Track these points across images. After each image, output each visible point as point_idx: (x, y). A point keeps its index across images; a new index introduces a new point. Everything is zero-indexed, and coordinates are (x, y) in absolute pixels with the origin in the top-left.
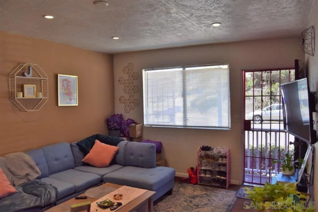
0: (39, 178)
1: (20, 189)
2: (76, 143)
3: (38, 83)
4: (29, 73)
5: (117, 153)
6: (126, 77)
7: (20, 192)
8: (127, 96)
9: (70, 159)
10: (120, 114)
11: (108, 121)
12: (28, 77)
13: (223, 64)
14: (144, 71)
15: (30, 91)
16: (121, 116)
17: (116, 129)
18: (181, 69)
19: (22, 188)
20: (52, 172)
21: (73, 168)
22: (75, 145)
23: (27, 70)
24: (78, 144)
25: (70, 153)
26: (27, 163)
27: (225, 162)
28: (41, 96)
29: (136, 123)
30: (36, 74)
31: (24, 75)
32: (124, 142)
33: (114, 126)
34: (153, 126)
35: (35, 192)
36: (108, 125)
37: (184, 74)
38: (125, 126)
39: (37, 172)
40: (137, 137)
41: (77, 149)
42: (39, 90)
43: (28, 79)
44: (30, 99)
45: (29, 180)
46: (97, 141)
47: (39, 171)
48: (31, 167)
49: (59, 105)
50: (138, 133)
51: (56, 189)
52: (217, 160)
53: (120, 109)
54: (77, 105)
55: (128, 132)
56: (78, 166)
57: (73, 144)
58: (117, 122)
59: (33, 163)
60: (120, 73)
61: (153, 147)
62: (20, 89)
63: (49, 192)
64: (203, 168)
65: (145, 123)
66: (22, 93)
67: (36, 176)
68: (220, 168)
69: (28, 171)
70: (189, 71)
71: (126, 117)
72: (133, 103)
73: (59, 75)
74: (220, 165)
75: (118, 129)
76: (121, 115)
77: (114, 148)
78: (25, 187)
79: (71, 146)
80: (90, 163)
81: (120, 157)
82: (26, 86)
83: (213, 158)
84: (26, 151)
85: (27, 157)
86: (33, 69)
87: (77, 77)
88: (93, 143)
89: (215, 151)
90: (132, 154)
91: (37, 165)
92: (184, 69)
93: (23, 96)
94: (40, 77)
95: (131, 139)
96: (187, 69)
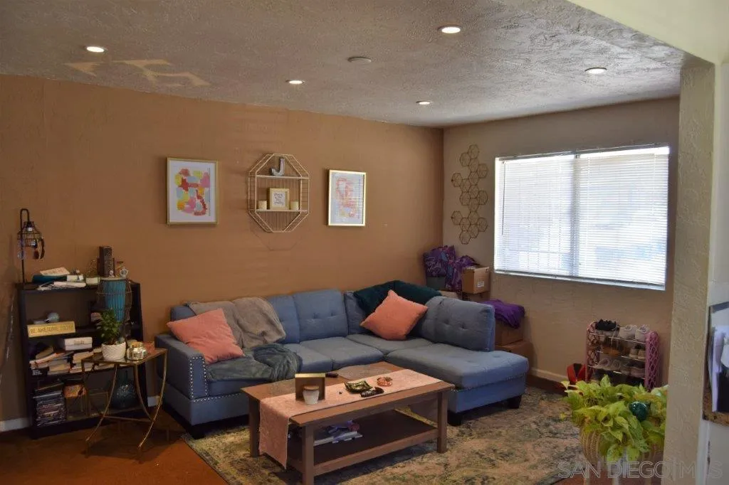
0: (282, 342)
1: (250, 354)
2: (353, 292)
3: (293, 185)
4: (278, 171)
5: (423, 316)
6: (465, 173)
7: (249, 358)
8: (465, 212)
9: (339, 320)
10: (449, 245)
11: (425, 259)
12: (278, 175)
13: (657, 145)
14: (498, 162)
15: (279, 200)
16: (451, 251)
17: (439, 276)
18: (572, 157)
19: (253, 353)
20: (307, 336)
21: (344, 336)
22: (351, 295)
23: (276, 166)
24: (356, 294)
25: (340, 309)
26: (265, 315)
27: (643, 358)
28: (296, 207)
29: (478, 265)
30: (292, 170)
31: (271, 174)
32: (449, 300)
33: (437, 269)
34: (511, 274)
35: (268, 360)
36: (426, 267)
37: (576, 167)
38: (455, 270)
39: (279, 332)
40: (475, 292)
41: (353, 303)
42: (295, 196)
43: (279, 180)
44: (280, 212)
45: (265, 342)
46: (392, 293)
47: (281, 327)
48: (271, 323)
49: (330, 224)
50: (479, 285)
51: (300, 360)
52: (627, 353)
53: (451, 237)
54: (364, 225)
55: (460, 282)
56: (353, 333)
57: (348, 294)
58: (441, 261)
59: (274, 317)
60: (456, 167)
61: (487, 311)
62: (265, 196)
63: (288, 362)
64: (596, 367)
65: (496, 267)
66: (265, 203)
67: (277, 337)
68: (630, 371)
69: (265, 327)
70: (586, 160)
71: (463, 251)
72: (476, 224)
73: (331, 172)
74: (633, 363)
75: (443, 275)
76: (452, 248)
77: (417, 308)
78: (257, 350)
79: (345, 297)
80: (374, 331)
81: (428, 323)
82: (273, 192)
83: (622, 347)
84: (267, 298)
85: (267, 306)
86: (286, 160)
87: (365, 174)
88: (386, 295)
89: (622, 334)
90: (447, 322)
91: (280, 321)
92: (576, 157)
93: (268, 208)
94: (299, 176)
95: (464, 296)
96: (583, 156)
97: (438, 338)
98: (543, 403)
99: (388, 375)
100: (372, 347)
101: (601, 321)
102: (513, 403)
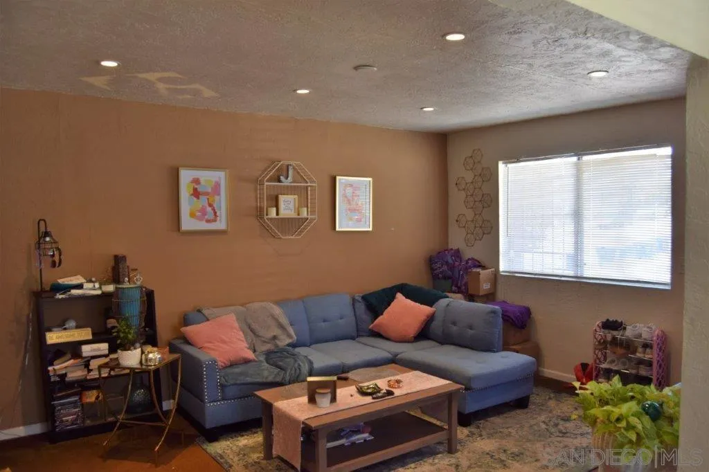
0: (294, 345)
1: (262, 358)
2: (361, 295)
3: (301, 193)
4: (287, 178)
5: (431, 319)
6: (469, 177)
7: (261, 361)
8: (469, 214)
9: (348, 323)
10: (455, 247)
11: (431, 261)
12: (285, 183)
13: (659, 145)
14: (501, 165)
15: (288, 206)
16: (457, 254)
17: (445, 278)
18: (575, 159)
19: (264, 356)
20: (316, 340)
21: (353, 338)
22: (360, 299)
23: (285, 173)
24: (364, 298)
25: (348, 311)
26: (276, 320)
27: (649, 356)
28: (304, 213)
29: (484, 268)
30: (299, 177)
31: (279, 181)
32: (455, 302)
33: (441, 272)
34: (517, 275)
35: (281, 363)
36: (432, 269)
37: (578, 169)
38: (461, 273)
39: (289, 336)
40: (481, 294)
41: (361, 307)
42: (304, 202)
43: (288, 186)
44: (288, 219)
45: (277, 346)
46: (399, 296)
47: (292, 333)
48: (281, 327)
49: (337, 229)
50: (485, 287)
51: (311, 363)
52: (634, 352)
53: (457, 240)
54: (371, 229)
55: (466, 284)
56: (362, 336)
57: (357, 298)
58: (447, 262)
59: (284, 321)
60: (459, 170)
61: (494, 312)
62: (274, 203)
63: (299, 365)
64: (604, 366)
65: (502, 268)
66: (274, 209)
67: (288, 341)
68: (638, 368)
69: (277, 331)
70: (588, 162)
71: (468, 253)
72: (481, 227)
73: (338, 178)
74: (641, 362)
75: (449, 278)
76: (458, 251)
77: (426, 310)
78: (269, 355)
79: (354, 301)
80: (384, 335)
81: (436, 326)
82: (282, 198)
83: (628, 346)
84: (278, 303)
85: (277, 311)
86: (294, 168)
87: (370, 179)
88: (393, 298)
89: (629, 332)
90: (454, 323)
91: (291, 325)
92: (579, 159)
93: (277, 214)
94: (307, 182)
95: (471, 298)
96: (586, 158)
97: (446, 340)
98: (552, 403)
99: (398, 377)
100: (381, 350)
101: (608, 320)
102: (522, 403)
